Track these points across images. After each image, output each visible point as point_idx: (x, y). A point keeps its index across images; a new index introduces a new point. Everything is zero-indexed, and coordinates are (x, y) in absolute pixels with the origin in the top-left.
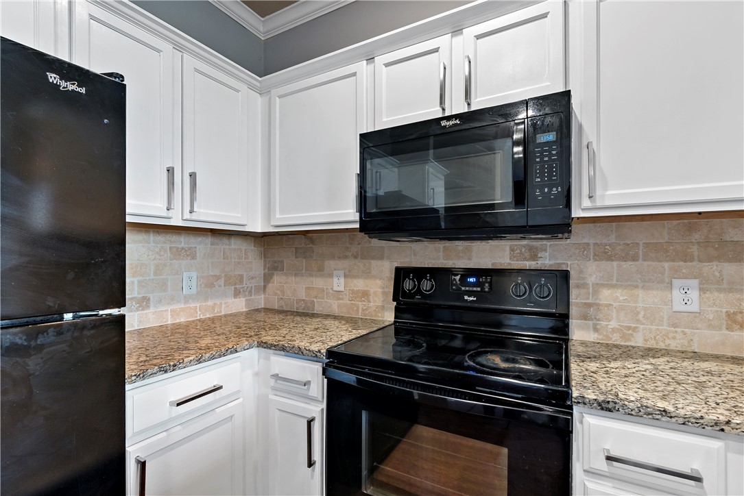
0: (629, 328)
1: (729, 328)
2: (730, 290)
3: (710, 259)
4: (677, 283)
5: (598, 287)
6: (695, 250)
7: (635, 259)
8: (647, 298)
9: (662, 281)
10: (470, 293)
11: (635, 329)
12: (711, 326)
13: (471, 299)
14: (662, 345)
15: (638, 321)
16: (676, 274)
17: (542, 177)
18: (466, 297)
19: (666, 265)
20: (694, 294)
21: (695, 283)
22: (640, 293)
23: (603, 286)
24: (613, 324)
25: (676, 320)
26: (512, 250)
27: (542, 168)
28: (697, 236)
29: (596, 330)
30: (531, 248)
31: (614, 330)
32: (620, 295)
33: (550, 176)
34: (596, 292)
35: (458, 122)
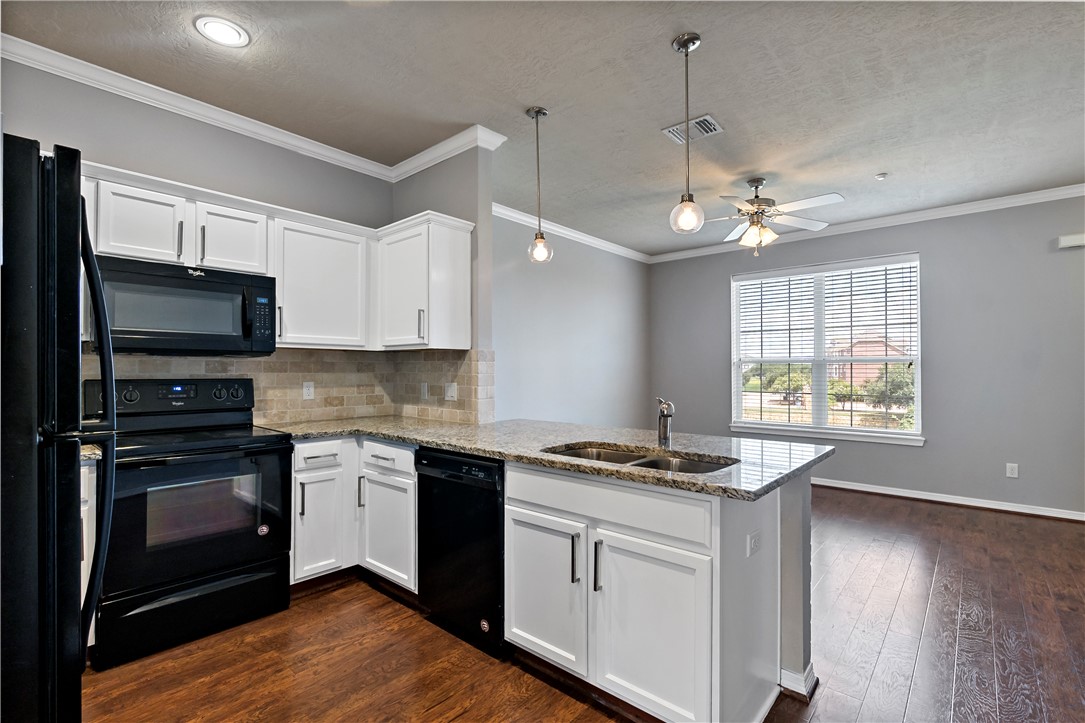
0: (282, 412)
1: (326, 406)
2: (325, 387)
3: (318, 371)
4: (305, 384)
5: (266, 389)
6: (312, 366)
7: (286, 371)
8: (291, 394)
9: (298, 384)
10: (177, 400)
11: (285, 413)
12: (319, 406)
13: (179, 404)
14: (298, 420)
15: (287, 408)
16: (305, 379)
17: (260, 323)
18: (174, 403)
19: (300, 374)
20: (312, 390)
21: (312, 383)
22: (288, 391)
23: (269, 388)
24: (274, 411)
25: (306, 404)
26: (207, 364)
27: (260, 318)
28: (313, 359)
29: (265, 416)
30: (222, 363)
31: (275, 415)
32: (278, 393)
33: (265, 323)
34: (265, 392)
35: (203, 274)
